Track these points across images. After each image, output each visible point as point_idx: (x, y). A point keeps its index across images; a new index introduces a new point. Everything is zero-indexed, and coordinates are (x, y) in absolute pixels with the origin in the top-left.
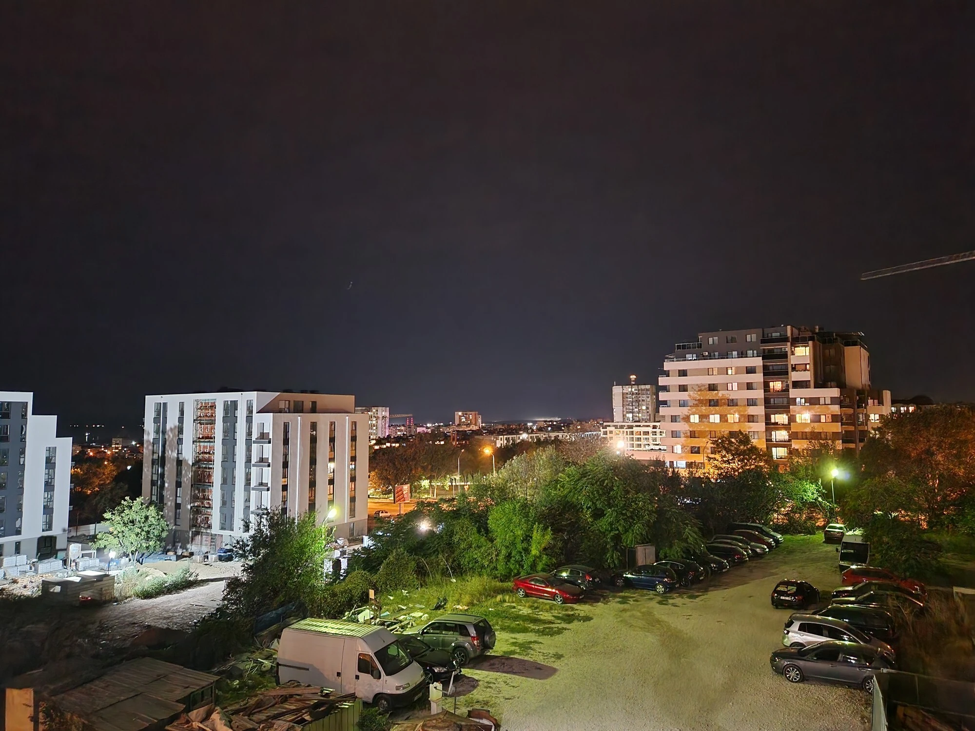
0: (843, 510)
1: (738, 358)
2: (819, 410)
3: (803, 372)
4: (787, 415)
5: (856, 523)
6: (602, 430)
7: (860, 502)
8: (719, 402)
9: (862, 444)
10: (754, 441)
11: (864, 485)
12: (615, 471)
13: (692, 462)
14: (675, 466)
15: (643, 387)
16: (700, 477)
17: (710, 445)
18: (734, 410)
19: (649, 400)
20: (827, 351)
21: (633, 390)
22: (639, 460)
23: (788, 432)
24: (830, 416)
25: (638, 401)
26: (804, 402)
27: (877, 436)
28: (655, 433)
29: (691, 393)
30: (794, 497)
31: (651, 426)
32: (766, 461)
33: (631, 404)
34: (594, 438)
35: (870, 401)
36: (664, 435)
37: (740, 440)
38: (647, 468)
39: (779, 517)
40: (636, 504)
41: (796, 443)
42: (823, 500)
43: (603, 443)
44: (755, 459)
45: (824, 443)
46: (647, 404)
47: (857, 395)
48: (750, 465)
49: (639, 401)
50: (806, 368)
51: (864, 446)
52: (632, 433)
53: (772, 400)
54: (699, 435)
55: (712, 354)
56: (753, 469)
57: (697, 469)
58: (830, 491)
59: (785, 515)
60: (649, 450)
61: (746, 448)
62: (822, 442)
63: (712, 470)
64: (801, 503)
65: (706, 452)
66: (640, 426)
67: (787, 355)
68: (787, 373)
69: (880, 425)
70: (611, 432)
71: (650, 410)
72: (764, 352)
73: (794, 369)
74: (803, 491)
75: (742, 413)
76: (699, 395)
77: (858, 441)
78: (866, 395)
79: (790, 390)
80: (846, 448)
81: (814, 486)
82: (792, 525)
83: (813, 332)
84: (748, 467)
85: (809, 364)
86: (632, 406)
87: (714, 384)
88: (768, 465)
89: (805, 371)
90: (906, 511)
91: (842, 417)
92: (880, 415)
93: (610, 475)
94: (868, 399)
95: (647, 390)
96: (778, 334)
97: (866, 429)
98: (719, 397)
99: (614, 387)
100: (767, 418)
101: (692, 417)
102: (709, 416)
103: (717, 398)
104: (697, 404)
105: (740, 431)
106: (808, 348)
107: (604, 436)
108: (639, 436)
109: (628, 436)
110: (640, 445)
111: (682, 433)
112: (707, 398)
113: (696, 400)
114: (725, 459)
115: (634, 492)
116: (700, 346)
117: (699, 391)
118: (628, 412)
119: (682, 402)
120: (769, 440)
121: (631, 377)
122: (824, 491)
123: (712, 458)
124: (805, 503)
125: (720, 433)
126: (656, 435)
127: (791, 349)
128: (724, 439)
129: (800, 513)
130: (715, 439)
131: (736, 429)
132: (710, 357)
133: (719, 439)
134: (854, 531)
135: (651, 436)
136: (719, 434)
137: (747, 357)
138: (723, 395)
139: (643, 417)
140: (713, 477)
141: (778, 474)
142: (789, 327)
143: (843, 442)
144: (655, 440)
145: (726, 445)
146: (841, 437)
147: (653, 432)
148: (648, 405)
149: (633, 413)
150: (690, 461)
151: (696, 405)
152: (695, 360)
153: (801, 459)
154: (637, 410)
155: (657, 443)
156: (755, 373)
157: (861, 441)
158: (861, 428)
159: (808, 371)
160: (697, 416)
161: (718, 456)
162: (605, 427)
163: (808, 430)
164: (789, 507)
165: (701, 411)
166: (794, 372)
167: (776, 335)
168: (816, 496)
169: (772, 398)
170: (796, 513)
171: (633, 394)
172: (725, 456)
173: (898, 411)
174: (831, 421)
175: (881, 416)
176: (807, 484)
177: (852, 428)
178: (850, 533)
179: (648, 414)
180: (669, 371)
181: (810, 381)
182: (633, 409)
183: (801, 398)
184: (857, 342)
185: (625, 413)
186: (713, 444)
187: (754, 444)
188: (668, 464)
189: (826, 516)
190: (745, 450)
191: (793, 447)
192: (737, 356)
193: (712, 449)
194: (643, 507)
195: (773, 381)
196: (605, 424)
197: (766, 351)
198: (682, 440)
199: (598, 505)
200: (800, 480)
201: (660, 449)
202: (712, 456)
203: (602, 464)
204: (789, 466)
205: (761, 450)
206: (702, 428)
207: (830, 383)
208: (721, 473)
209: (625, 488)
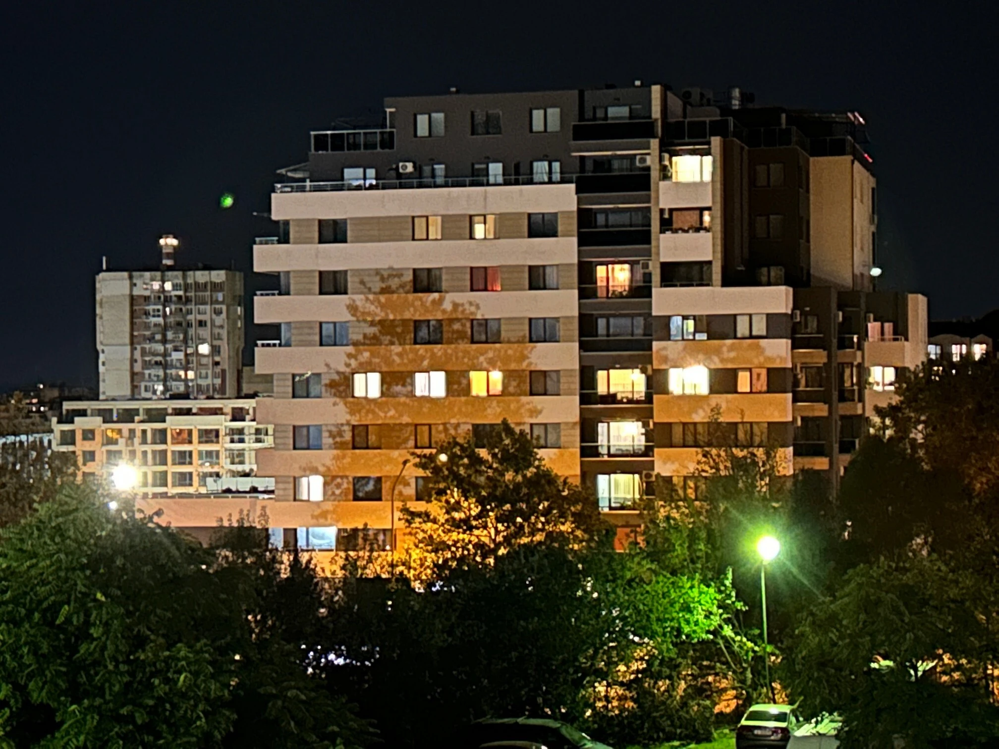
0: (789, 660)
1: (506, 183)
2: (732, 354)
3: (692, 235)
4: (644, 371)
5: (823, 699)
6: (58, 428)
7: (833, 635)
8: (445, 329)
9: (846, 458)
10: (546, 456)
11: (848, 581)
12: (95, 572)
13: (355, 530)
14: (302, 543)
15: (201, 276)
16: (378, 577)
17: (413, 472)
18: (490, 354)
19: (219, 320)
20: (762, 169)
21: (168, 286)
22: (182, 529)
23: (645, 425)
24: (764, 372)
25: (182, 326)
26: (691, 329)
27: (889, 432)
28: (238, 435)
29: (359, 299)
30: (656, 627)
31: (227, 410)
32: (579, 519)
33: (158, 337)
34: (26, 455)
35: (873, 327)
36: (269, 441)
37: (505, 450)
38: (210, 552)
39: (612, 693)
40: (167, 681)
41: (667, 460)
42: (737, 634)
43: (57, 472)
44: (546, 513)
45: (745, 457)
46: (216, 337)
47: (840, 308)
48: (532, 534)
49: (189, 325)
50: (701, 221)
51: (852, 463)
52: (161, 436)
53: (602, 323)
54: (380, 437)
55: (427, 170)
56: (540, 543)
57: (372, 550)
58: (754, 605)
59: (627, 685)
60: (217, 495)
61: (519, 478)
62: (739, 453)
63: (416, 554)
64: (675, 645)
65: (401, 493)
66: (188, 412)
67: (648, 177)
68: (644, 237)
69: (896, 400)
70: (89, 435)
71: (224, 357)
72: (582, 168)
73: (667, 225)
74: (681, 610)
75: (513, 366)
76: (383, 306)
77: (836, 446)
78: (863, 306)
79: (654, 290)
80: (803, 470)
81: (711, 590)
82: (649, 715)
83: (726, 110)
84: (525, 540)
85: (709, 209)
86: (164, 341)
87: (429, 270)
88: (585, 531)
89: (697, 230)
90: (954, 657)
91: (795, 376)
92: (896, 369)
93: (80, 587)
94: (867, 320)
95: (216, 287)
96: (624, 111)
97: (860, 412)
98: (444, 311)
99: (102, 275)
100: (587, 379)
101: (359, 379)
102: (411, 374)
103: (439, 316)
104: (375, 337)
105: (505, 423)
106: (708, 160)
107: (64, 449)
108: (186, 448)
109: (149, 448)
110: (185, 479)
111: (325, 434)
112: (407, 315)
113: (372, 324)
114: (457, 515)
115: (161, 640)
116: (388, 142)
117: (383, 291)
118: (146, 365)
119: (328, 330)
120: (589, 449)
121: (162, 242)
122: (739, 605)
123: (419, 515)
124: (682, 646)
125: (446, 430)
126: (242, 441)
127: (661, 159)
128: (457, 450)
129: (670, 677)
130: (427, 451)
131: (492, 416)
132: (419, 180)
133: (442, 450)
134: (817, 723)
135: (225, 444)
136: (443, 436)
137: (531, 182)
138: (456, 306)
139: (200, 382)
140: (417, 577)
141: (611, 558)
142: (656, 90)
143: (796, 454)
144: (238, 457)
145: (462, 471)
146: (790, 436)
147: (233, 431)
148: (219, 338)
149: (165, 366)
150: (349, 527)
151: (373, 341)
152: (371, 187)
153: (678, 507)
154: (180, 355)
155: (246, 468)
156: (555, 235)
157: (846, 447)
158: (844, 409)
159: (707, 230)
160: (375, 379)
161: (435, 508)
162: (69, 418)
163: (700, 416)
164: (642, 659)
165: (388, 361)
166: (668, 234)
167: (618, 112)
168: (716, 621)
169: (602, 316)
170: (658, 676)
171: (167, 301)
172: (457, 507)
173: (945, 355)
174: (765, 388)
175: (901, 372)
176: (692, 587)
177: (820, 410)
178: (807, 730)
179: (218, 369)
180: (287, 223)
181: (710, 263)
182: (165, 354)
183: (685, 318)
184: (844, 141)
185: (138, 368)
186: (424, 466)
187: (547, 464)
188: (277, 541)
189: (743, 682)
190: (518, 486)
191: (655, 472)
192: (500, 179)
193: (421, 482)
194: (189, 688)
195: (606, 264)
196: (67, 406)
197: (589, 165)
198: (326, 456)
199: (35, 695)
200: (674, 573)
201: (254, 490)
202: (420, 506)
203: (53, 548)
204: (644, 533)
205: (565, 483)
206: (390, 415)
207: (764, 270)
208: (446, 561)
209: (129, 628)
